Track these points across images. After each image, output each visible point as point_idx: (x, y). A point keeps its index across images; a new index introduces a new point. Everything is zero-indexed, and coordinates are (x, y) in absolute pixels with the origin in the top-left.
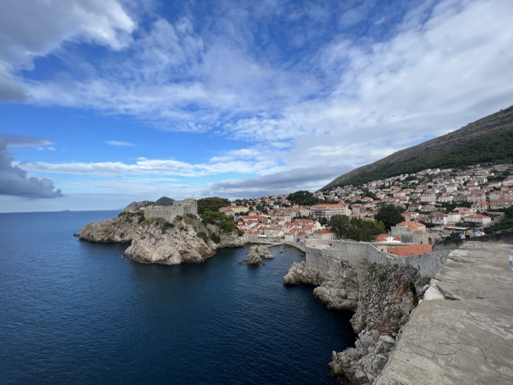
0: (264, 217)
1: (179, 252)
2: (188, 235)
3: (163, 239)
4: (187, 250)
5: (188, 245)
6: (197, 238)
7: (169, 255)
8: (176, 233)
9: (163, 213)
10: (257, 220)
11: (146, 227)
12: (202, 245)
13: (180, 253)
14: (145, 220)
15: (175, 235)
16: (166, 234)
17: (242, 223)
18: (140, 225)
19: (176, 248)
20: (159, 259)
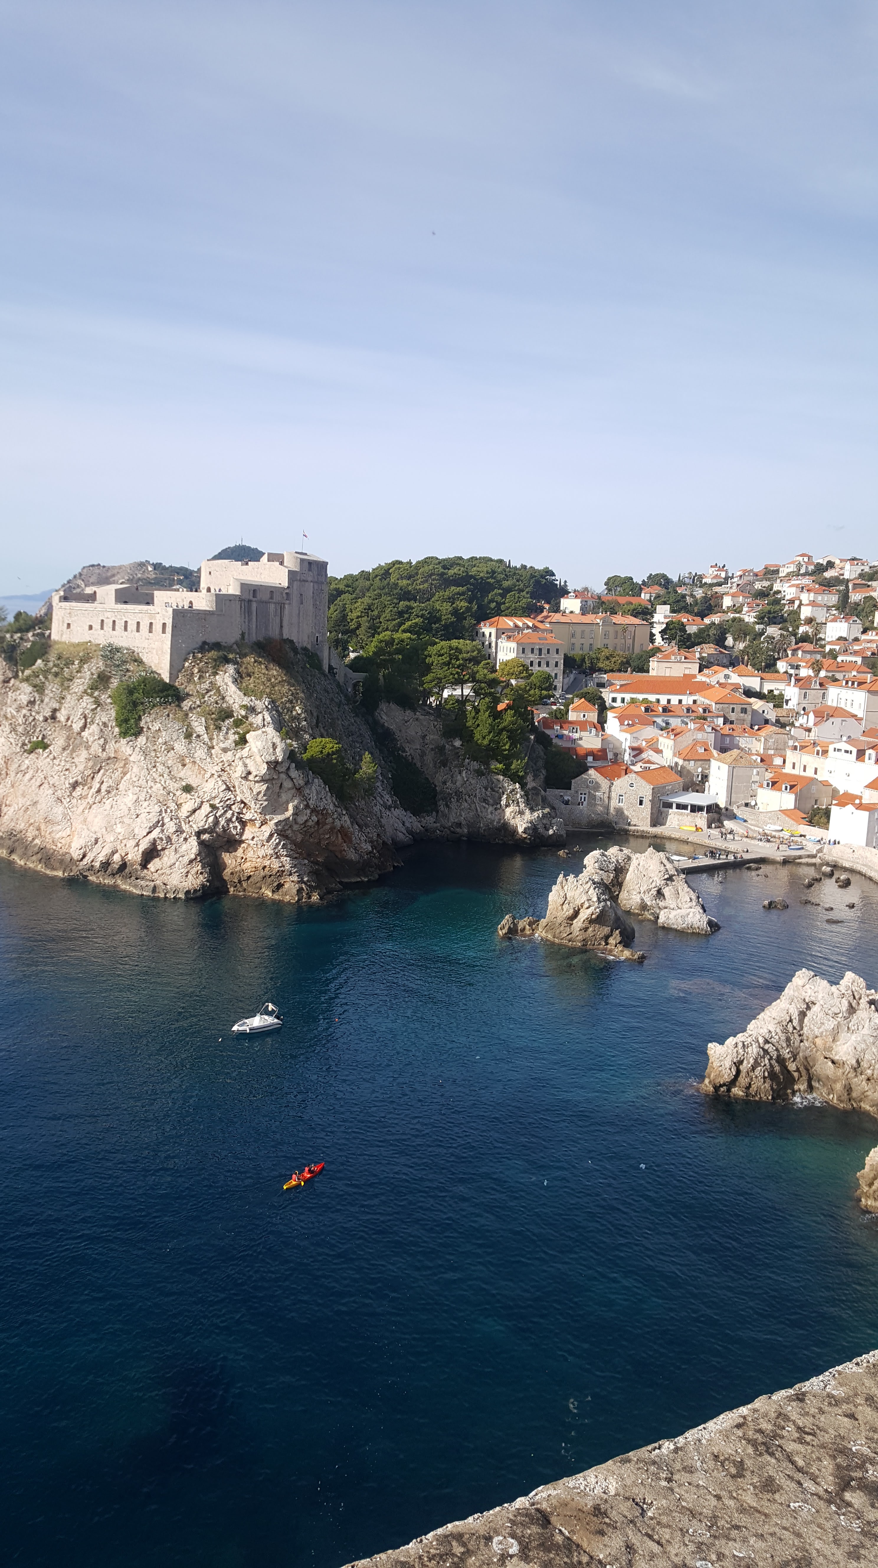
0: (736, 687)
1: (198, 834)
2: (245, 752)
3: (126, 761)
4: (235, 828)
5: (242, 802)
6: (294, 773)
7: (144, 845)
8: (188, 736)
9: (132, 626)
10: (688, 700)
11: (52, 688)
12: (314, 811)
13: (201, 843)
14: (52, 657)
15: (180, 746)
16: (142, 740)
17: (593, 716)
18: (27, 680)
19: (184, 812)
20: (101, 858)
